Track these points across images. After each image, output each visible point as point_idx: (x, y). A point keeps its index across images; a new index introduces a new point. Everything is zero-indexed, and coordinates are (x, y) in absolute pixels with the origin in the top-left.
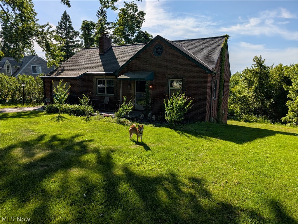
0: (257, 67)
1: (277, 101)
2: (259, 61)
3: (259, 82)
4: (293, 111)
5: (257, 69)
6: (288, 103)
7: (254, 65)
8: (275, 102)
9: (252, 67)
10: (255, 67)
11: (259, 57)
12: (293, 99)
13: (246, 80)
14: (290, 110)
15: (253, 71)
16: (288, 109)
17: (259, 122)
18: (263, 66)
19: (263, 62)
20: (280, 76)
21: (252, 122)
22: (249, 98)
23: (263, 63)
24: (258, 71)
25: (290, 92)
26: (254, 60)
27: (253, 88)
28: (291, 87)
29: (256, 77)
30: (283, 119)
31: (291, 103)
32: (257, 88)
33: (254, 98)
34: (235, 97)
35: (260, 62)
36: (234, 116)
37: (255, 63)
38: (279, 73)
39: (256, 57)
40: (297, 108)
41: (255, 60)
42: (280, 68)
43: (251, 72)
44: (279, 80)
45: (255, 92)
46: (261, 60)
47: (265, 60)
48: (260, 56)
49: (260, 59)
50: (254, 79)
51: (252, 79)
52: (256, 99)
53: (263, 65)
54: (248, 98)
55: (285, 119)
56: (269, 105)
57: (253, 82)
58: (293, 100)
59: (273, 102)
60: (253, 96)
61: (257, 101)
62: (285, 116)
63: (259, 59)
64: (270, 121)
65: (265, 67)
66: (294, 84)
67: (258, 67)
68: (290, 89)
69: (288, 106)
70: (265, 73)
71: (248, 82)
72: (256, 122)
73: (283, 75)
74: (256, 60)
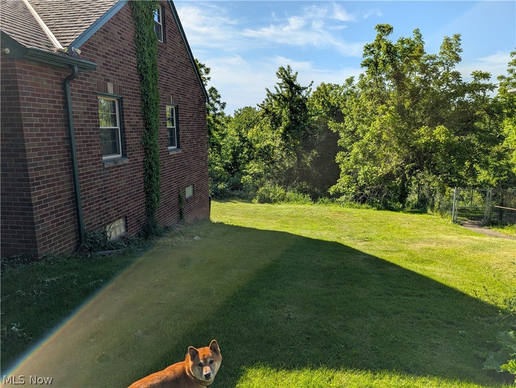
0: (285, 87)
1: (322, 153)
2: (288, 76)
3: (290, 118)
4: (349, 173)
5: (284, 91)
6: (339, 157)
7: (279, 84)
8: (319, 154)
9: (276, 88)
10: (281, 87)
11: (286, 68)
12: (348, 148)
13: (267, 114)
14: (343, 171)
15: (278, 95)
16: (340, 170)
17: (289, 200)
18: (296, 86)
19: (295, 77)
20: (324, 105)
21: (275, 201)
22: (275, 151)
23: (294, 80)
24: (286, 96)
25: (342, 134)
26: (278, 74)
27: (281, 129)
28: (342, 125)
29: (283, 107)
30: (332, 190)
31: (345, 156)
32: (287, 129)
33: (284, 149)
34: (253, 148)
35: (290, 78)
36: (241, 190)
37: (281, 81)
38: (323, 99)
39: (282, 69)
40: (354, 167)
41: (280, 73)
42: (324, 91)
43: (275, 98)
44: (324, 114)
45: (284, 137)
46: (291, 74)
47: (297, 73)
48: (289, 67)
49: (289, 73)
50: (281, 113)
51: (278, 112)
52: (287, 150)
53: (295, 83)
54: (273, 150)
55: (336, 189)
56: (311, 162)
57: (280, 118)
58: (347, 151)
59: (316, 155)
60: (281, 144)
61: (288, 155)
62: (335, 183)
63: (286, 73)
64: (308, 195)
65: (299, 89)
66: (347, 118)
67: (287, 87)
68: (341, 128)
69: (339, 164)
70: (300, 100)
71: (272, 117)
72: (283, 200)
73: (329, 104)
74: (282, 74)
